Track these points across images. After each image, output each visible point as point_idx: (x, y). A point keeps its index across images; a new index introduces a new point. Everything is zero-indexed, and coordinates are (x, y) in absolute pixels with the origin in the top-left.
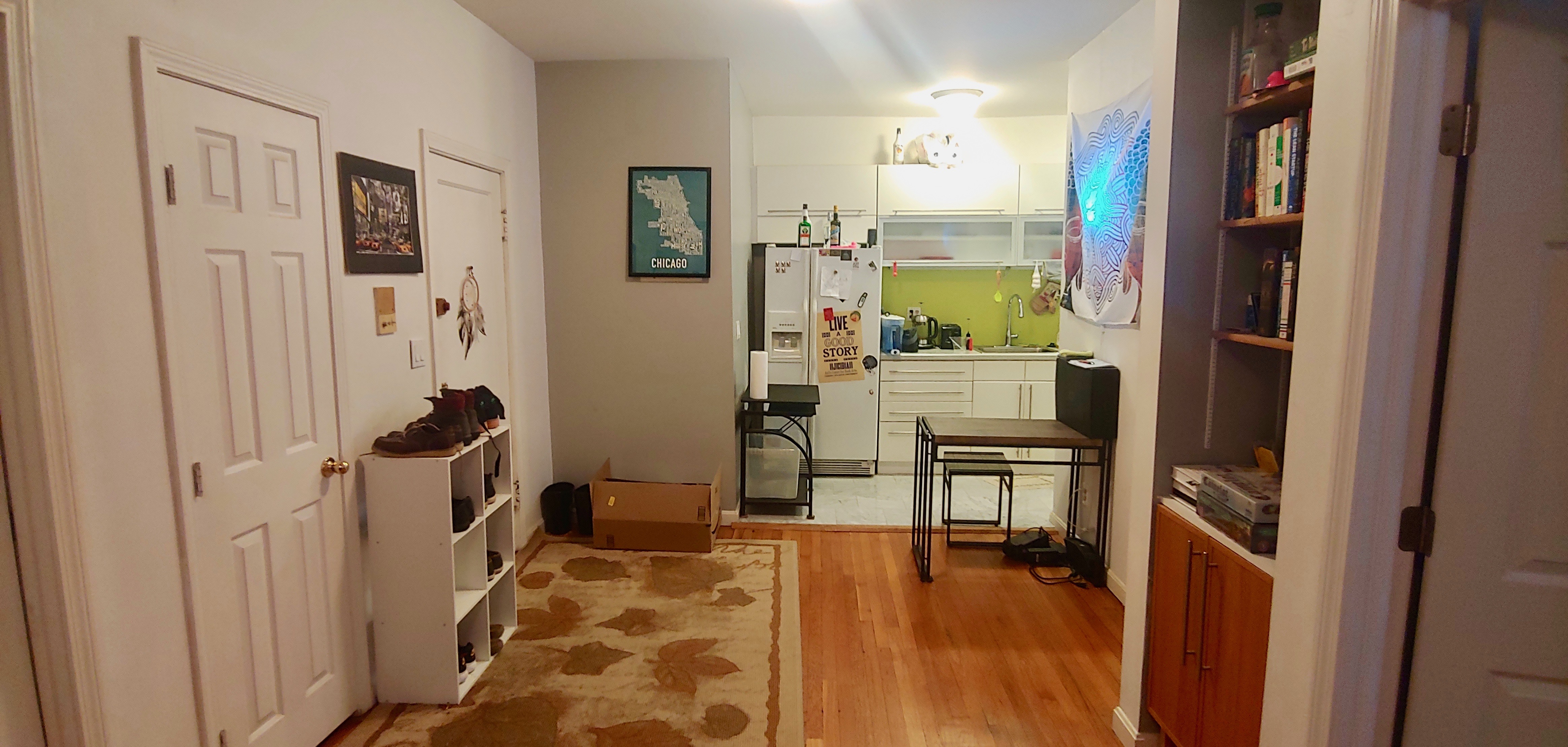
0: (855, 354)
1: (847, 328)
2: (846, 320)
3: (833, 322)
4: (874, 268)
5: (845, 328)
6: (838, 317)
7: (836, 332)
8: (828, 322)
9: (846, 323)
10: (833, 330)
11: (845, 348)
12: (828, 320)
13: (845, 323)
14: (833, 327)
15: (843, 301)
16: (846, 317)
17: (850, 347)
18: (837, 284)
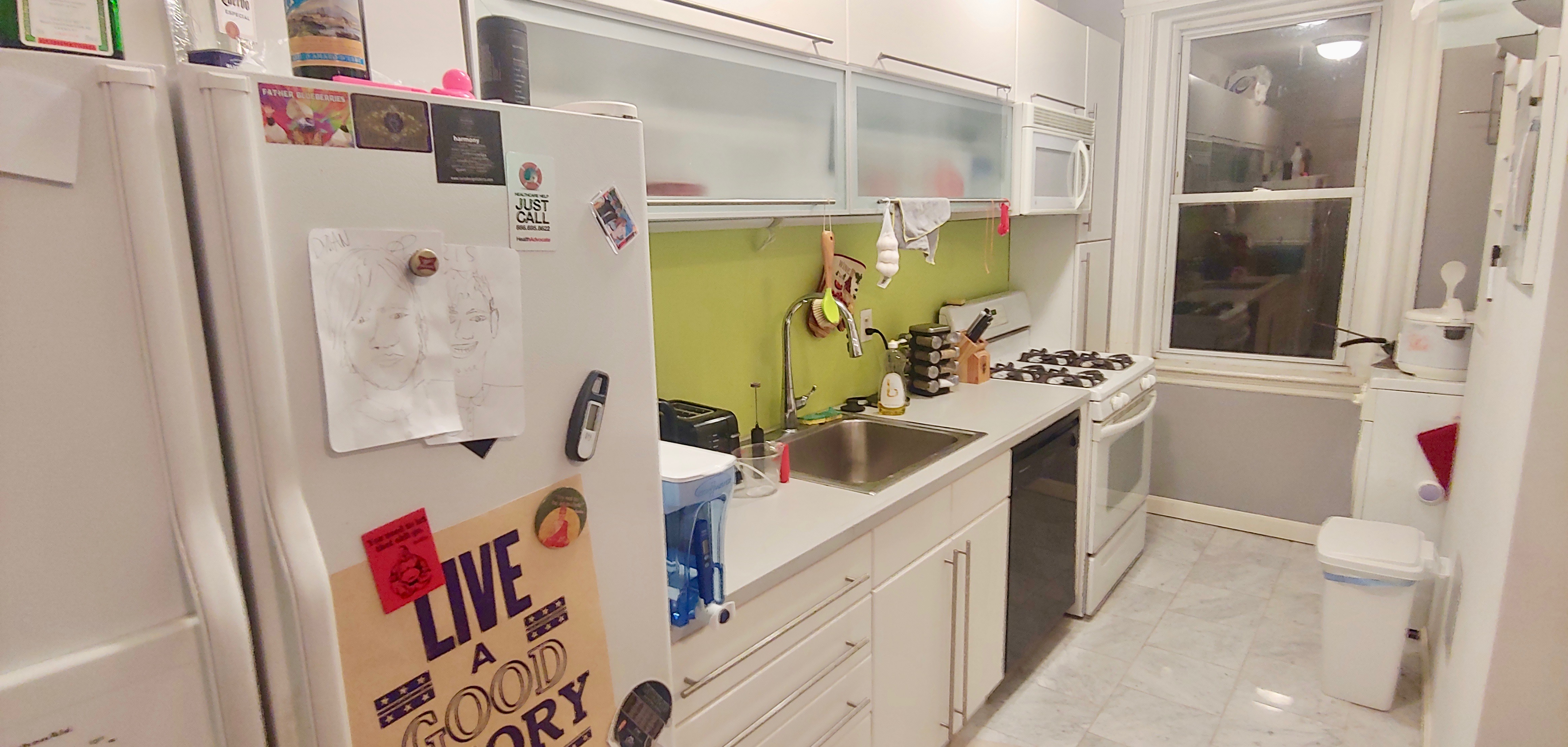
0: (580, 715)
1: (527, 602)
2: (516, 554)
3: (439, 599)
4: (621, 231)
5: (516, 606)
6: (466, 558)
7: (465, 653)
8: (409, 610)
9: (517, 572)
10: (448, 645)
11: (529, 717)
12: (404, 598)
13: (511, 574)
14: (445, 627)
15: (481, 447)
16: (512, 537)
17: (552, 694)
18: (436, 345)
